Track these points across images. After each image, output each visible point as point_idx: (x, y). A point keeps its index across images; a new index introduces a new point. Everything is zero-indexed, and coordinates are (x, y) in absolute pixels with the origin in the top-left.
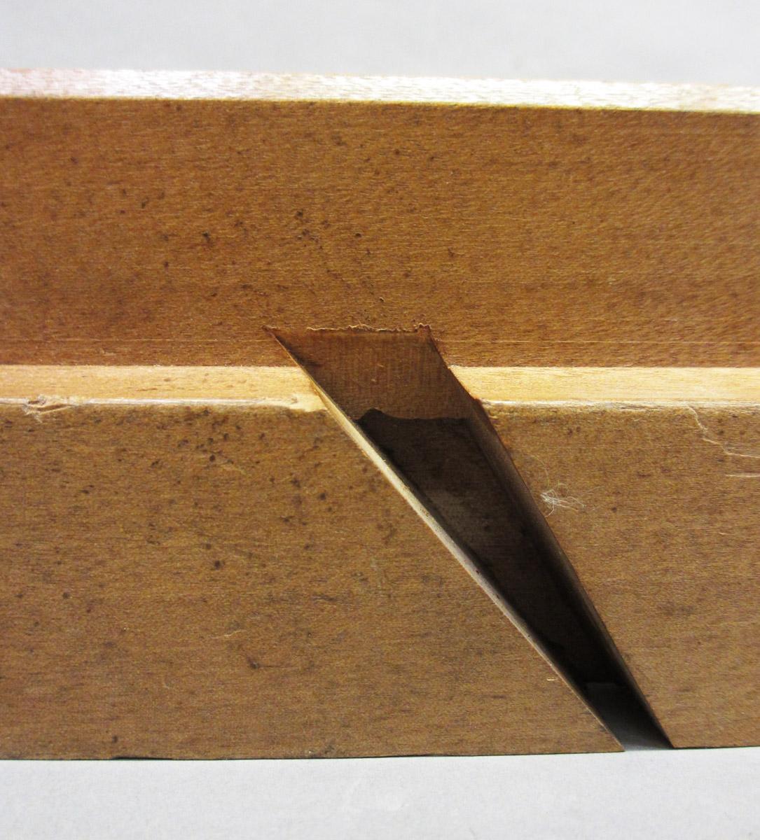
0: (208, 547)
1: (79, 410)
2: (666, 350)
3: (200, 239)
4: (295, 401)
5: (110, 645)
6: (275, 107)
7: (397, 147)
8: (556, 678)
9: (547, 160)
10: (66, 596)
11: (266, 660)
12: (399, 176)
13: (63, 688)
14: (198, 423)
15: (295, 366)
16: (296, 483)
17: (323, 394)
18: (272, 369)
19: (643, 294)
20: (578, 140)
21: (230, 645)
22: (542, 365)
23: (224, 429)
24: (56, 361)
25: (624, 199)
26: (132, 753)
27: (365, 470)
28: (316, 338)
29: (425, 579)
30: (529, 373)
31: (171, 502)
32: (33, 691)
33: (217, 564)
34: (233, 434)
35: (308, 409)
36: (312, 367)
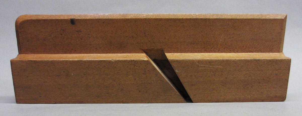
0: (134, 77)
1: (118, 60)
2: (195, 51)
3: (131, 37)
4: (144, 59)
5: (122, 89)
6: (141, 19)
7: (158, 24)
8: (178, 93)
9: (178, 25)
10: (117, 83)
11: (141, 91)
12: (158, 28)
13: (116, 94)
14: (133, 62)
15: (144, 53)
16: (145, 69)
17: (148, 57)
18: (141, 54)
19: (191, 43)
20: (182, 23)
21: (137, 89)
22: (178, 53)
24: (113, 53)
25: (189, 30)
26: (125, 102)
27: (153, 67)
28: (147, 49)
29: (161, 81)
30: (176, 54)
31: (129, 71)
32: (113, 95)
33: (135, 79)
34: (137, 63)
35: (146, 60)
36: (147, 53)
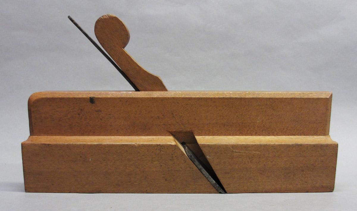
0: (160, 163)
1: (142, 145)
3: (157, 118)
4: (172, 143)
5: (146, 177)
6: (168, 98)
7: (187, 103)
9: (210, 105)
10: (140, 170)
11: (168, 179)
12: (187, 108)
13: (139, 183)
14: (159, 146)
15: (171, 136)
16: (172, 155)
17: (176, 141)
19: (225, 125)
20: (214, 102)
21: (163, 177)
22: (209, 136)
23: (162, 147)
24: (136, 135)
25: (222, 111)
26: (149, 192)
27: (182, 153)
28: (175, 132)
29: (190, 168)
30: (207, 137)
31: (155, 157)
32: (135, 184)
33: (161, 166)
35: (174, 144)
36: (174, 136)
